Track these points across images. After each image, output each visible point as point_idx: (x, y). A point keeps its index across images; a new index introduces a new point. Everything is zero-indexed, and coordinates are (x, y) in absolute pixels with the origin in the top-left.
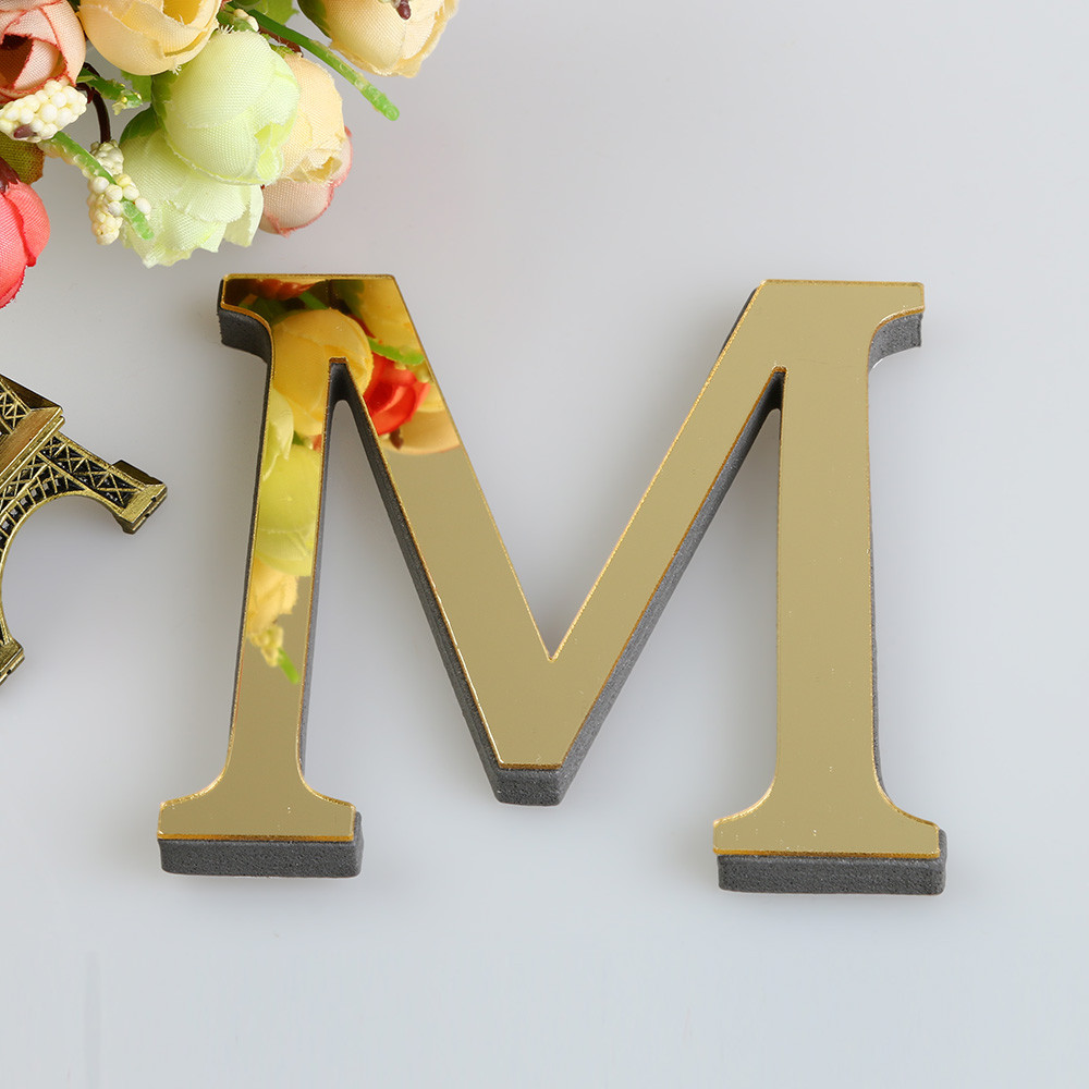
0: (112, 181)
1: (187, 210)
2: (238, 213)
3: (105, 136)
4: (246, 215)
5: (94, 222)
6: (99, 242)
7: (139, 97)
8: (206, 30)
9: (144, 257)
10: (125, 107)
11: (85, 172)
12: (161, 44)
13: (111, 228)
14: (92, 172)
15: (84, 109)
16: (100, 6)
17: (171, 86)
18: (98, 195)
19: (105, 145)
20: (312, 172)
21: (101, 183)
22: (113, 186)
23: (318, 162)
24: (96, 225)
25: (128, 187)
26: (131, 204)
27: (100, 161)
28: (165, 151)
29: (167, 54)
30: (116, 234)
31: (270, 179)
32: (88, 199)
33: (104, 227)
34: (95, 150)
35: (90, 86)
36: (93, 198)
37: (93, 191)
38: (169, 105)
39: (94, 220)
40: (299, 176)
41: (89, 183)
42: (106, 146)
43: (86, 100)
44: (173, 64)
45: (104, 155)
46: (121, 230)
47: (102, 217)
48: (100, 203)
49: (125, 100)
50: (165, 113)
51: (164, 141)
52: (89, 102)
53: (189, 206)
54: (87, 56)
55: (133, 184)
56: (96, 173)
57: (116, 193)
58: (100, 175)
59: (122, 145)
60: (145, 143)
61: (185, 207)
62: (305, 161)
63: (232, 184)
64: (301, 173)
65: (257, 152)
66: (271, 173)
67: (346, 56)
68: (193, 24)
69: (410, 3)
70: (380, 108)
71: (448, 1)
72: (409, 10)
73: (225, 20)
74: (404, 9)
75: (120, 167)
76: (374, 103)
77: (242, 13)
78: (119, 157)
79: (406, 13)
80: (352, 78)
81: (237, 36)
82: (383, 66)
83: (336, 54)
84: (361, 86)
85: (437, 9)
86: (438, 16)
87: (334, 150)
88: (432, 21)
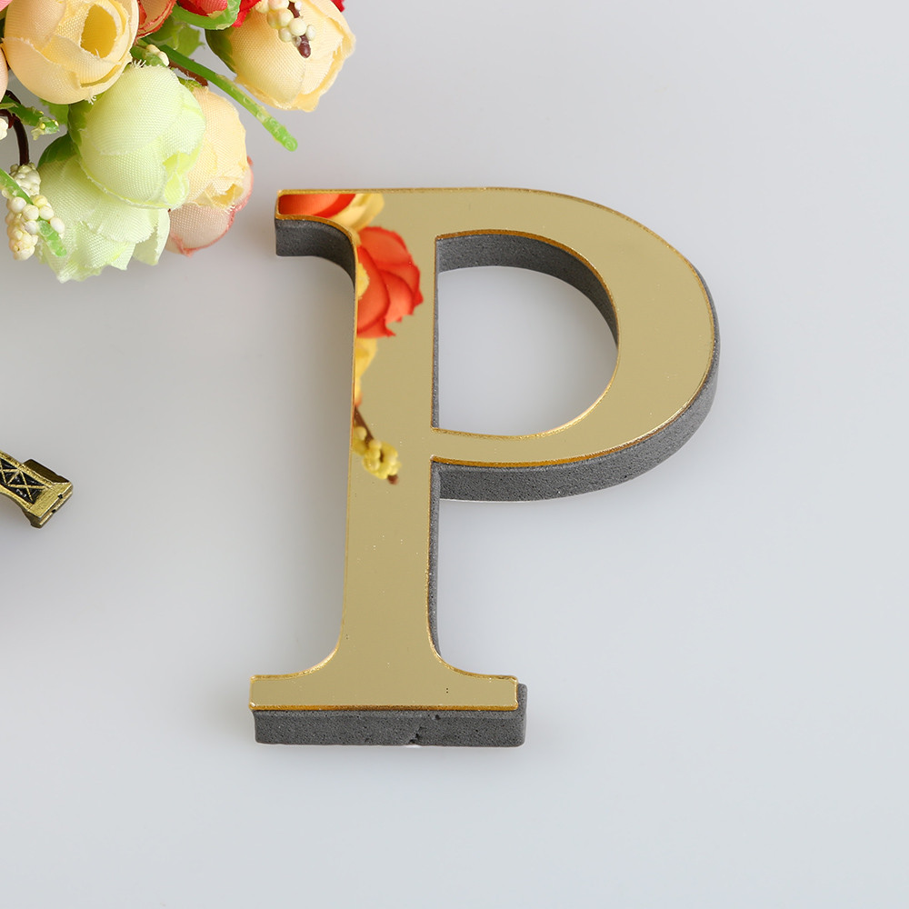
0: (29, 201)
1: (99, 230)
2: (146, 235)
3: (24, 160)
4: (154, 236)
5: (11, 239)
6: (16, 257)
7: (56, 123)
8: (120, 63)
9: (58, 273)
10: (44, 133)
11: (4, 193)
12: (77, 76)
13: (27, 244)
14: (11, 192)
15: (5, 135)
16: (22, 39)
17: (86, 115)
18: (16, 214)
19: (24, 167)
20: (216, 198)
21: (19, 203)
22: (30, 206)
23: (222, 189)
24: (13, 242)
25: (44, 207)
26: (46, 224)
27: (18, 182)
28: (79, 175)
29: (83, 85)
30: (32, 251)
31: (177, 204)
32: (7, 217)
33: (21, 243)
34: (15, 172)
35: (11, 112)
36: (11, 216)
37: (11, 210)
38: (84, 132)
39: (12, 237)
40: (204, 201)
41: (8, 203)
42: (25, 169)
43: (7, 125)
44: (88, 94)
45: (22, 176)
46: (37, 247)
47: (19, 234)
48: (18, 221)
49: (43, 126)
50: (80, 141)
51: (79, 166)
52: (9, 127)
53: (101, 227)
54: (9, 85)
55: (49, 205)
56: (15, 193)
57: (33, 213)
58: (18, 196)
59: (41, 168)
60: (61, 168)
61: (98, 227)
62: (210, 188)
63: (140, 207)
64: (206, 199)
65: (165, 179)
66: (177, 199)
67: (250, 90)
68: (109, 57)
69: (310, 43)
70: (280, 139)
71: (345, 39)
72: (309, 49)
73: (138, 55)
74: (303, 49)
75: (36, 189)
76: (274, 135)
77: (154, 49)
78: (36, 180)
79: (306, 52)
80: (254, 110)
81: (148, 70)
82: (284, 100)
83: (240, 88)
84: (263, 118)
85: (335, 48)
86: (337, 56)
87: (237, 178)
88: (330, 60)
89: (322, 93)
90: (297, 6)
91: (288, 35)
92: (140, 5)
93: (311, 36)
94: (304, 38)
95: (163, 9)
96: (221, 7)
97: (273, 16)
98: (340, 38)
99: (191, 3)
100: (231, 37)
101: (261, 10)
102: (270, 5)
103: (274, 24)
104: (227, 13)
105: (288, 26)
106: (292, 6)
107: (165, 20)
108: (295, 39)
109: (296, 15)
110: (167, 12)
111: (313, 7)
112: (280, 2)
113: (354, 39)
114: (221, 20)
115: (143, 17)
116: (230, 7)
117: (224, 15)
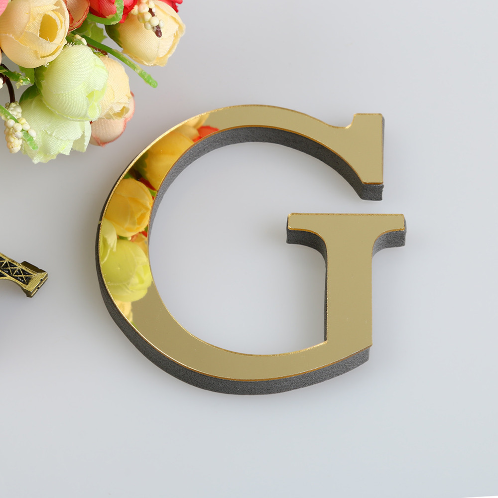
0: (17, 121)
1: (54, 134)
2: (79, 136)
3: (13, 100)
4: (83, 136)
5: (8, 142)
6: (11, 152)
7: (29, 79)
8: (60, 45)
9: (33, 158)
10: (22, 84)
11: (3, 118)
12: (39, 53)
13: (17, 144)
14: (6, 117)
16: (8, 34)
17: (44, 73)
18: (10, 129)
19: (12, 104)
20: (115, 114)
21: (11, 123)
22: (17, 124)
23: (118, 109)
24: (9, 144)
25: (24, 124)
26: (26, 133)
27: (10, 112)
29: (42, 57)
30: (19, 148)
31: (95, 118)
32: (5, 131)
33: (13, 144)
34: (8, 106)
35: (4, 75)
36: (7, 130)
37: (7, 127)
38: (43, 82)
40: (109, 117)
41: (5, 123)
43: (3, 82)
44: (44, 62)
45: (12, 109)
46: (21, 145)
47: (12, 139)
48: (11, 132)
49: (22, 81)
50: (42, 87)
51: (42, 101)
53: (55, 133)
54: (2, 61)
55: (27, 122)
56: (9, 117)
57: (19, 127)
58: (11, 119)
59: (21, 103)
60: (31, 102)
61: (52, 133)
62: (111, 109)
63: (76, 121)
64: (109, 115)
65: (88, 105)
66: (95, 115)
67: (130, 57)
68: (55, 42)
69: (161, 29)
70: (147, 82)
71: (180, 27)
72: (161, 33)
73: (70, 40)
74: (158, 33)
75: (20, 115)
76: (145, 80)
77: (78, 37)
78: (19, 110)
79: (159, 34)
80: (134, 67)
81: (76, 47)
82: (149, 61)
83: (126, 56)
84: (138, 71)
85: (175, 32)
86: (176, 36)
87: (126, 103)
88: (172, 38)
89: (169, 56)
90: (153, 11)
91: (149, 26)
92: (70, 13)
93: (161, 26)
94: (158, 27)
95: (82, 16)
96: (113, 12)
97: (141, 16)
98: (177, 26)
99: (96, 11)
100: (119, 29)
101: (134, 14)
102: (139, 10)
103: (141, 20)
104: (117, 15)
105: (149, 22)
106: (150, 10)
107: (84, 21)
108: (153, 28)
109: (153, 15)
110: (84, 17)
111: (162, 10)
112: (144, 9)
113: (184, 27)
114: (113, 19)
115: (72, 20)
116: (118, 12)
117: (115, 17)
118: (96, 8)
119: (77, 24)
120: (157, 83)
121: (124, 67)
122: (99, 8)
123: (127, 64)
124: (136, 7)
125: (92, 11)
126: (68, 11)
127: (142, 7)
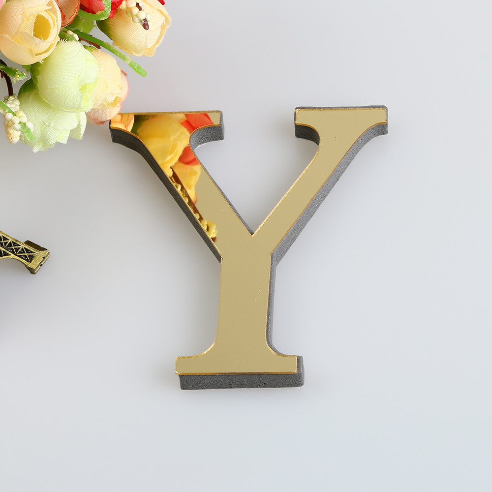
0: (14, 114)
1: (51, 125)
2: (75, 125)
3: (11, 93)
4: (79, 125)
6: (10, 143)
7: (25, 74)
8: (54, 42)
9: (33, 148)
10: (19, 80)
12: (33, 50)
13: (16, 136)
14: (5, 111)
17: (39, 68)
18: (9, 122)
19: (11, 97)
20: (108, 104)
21: (9, 116)
22: (15, 117)
23: (111, 99)
24: (8, 135)
25: (23, 117)
26: (24, 125)
27: (9, 105)
28: (39, 99)
29: (36, 55)
30: (18, 138)
31: (89, 108)
32: (4, 123)
33: (12, 135)
34: (6, 100)
35: (2, 70)
36: (6, 122)
37: (6, 120)
38: (39, 77)
39: (8, 133)
41: (4, 116)
44: (39, 59)
45: (10, 102)
46: (21, 136)
47: (11, 131)
48: (9, 125)
49: (18, 76)
50: (37, 81)
51: (38, 94)
53: (52, 123)
55: (24, 115)
56: (7, 111)
57: (17, 120)
58: (8, 112)
59: (19, 97)
60: (29, 96)
61: (50, 124)
62: (105, 99)
63: (71, 112)
64: (103, 105)
65: (81, 97)
66: (88, 106)
67: (120, 49)
68: (48, 40)
69: (148, 22)
70: (138, 71)
71: (166, 19)
72: (148, 26)
73: (63, 36)
74: (145, 26)
75: (18, 107)
76: (135, 70)
77: (70, 32)
78: (17, 103)
79: (147, 27)
80: (123, 58)
81: (68, 44)
82: (138, 52)
83: (116, 48)
84: (128, 62)
85: (161, 24)
86: (163, 27)
87: (118, 94)
88: (160, 30)
89: (157, 46)
90: (140, 5)
91: (137, 20)
92: (61, 11)
93: (148, 19)
94: (145, 20)
95: (73, 12)
96: (102, 9)
97: (129, 11)
98: (163, 19)
99: (87, 8)
100: (109, 23)
101: (123, 9)
102: (126, 5)
103: (129, 15)
104: (105, 12)
105: (137, 15)
106: (138, 5)
107: (75, 18)
108: (141, 21)
109: (140, 9)
110: (75, 14)
111: (149, 4)
112: (132, 3)
113: (170, 19)
114: (102, 15)
115: (63, 17)
116: (106, 9)
117: (104, 13)
118: (86, 5)
119: (69, 21)
120: (146, 72)
121: (115, 59)
122: (89, 4)
123: (117, 55)
124: (124, 3)
125: (82, 8)
126: (60, 9)
127: (129, 2)
